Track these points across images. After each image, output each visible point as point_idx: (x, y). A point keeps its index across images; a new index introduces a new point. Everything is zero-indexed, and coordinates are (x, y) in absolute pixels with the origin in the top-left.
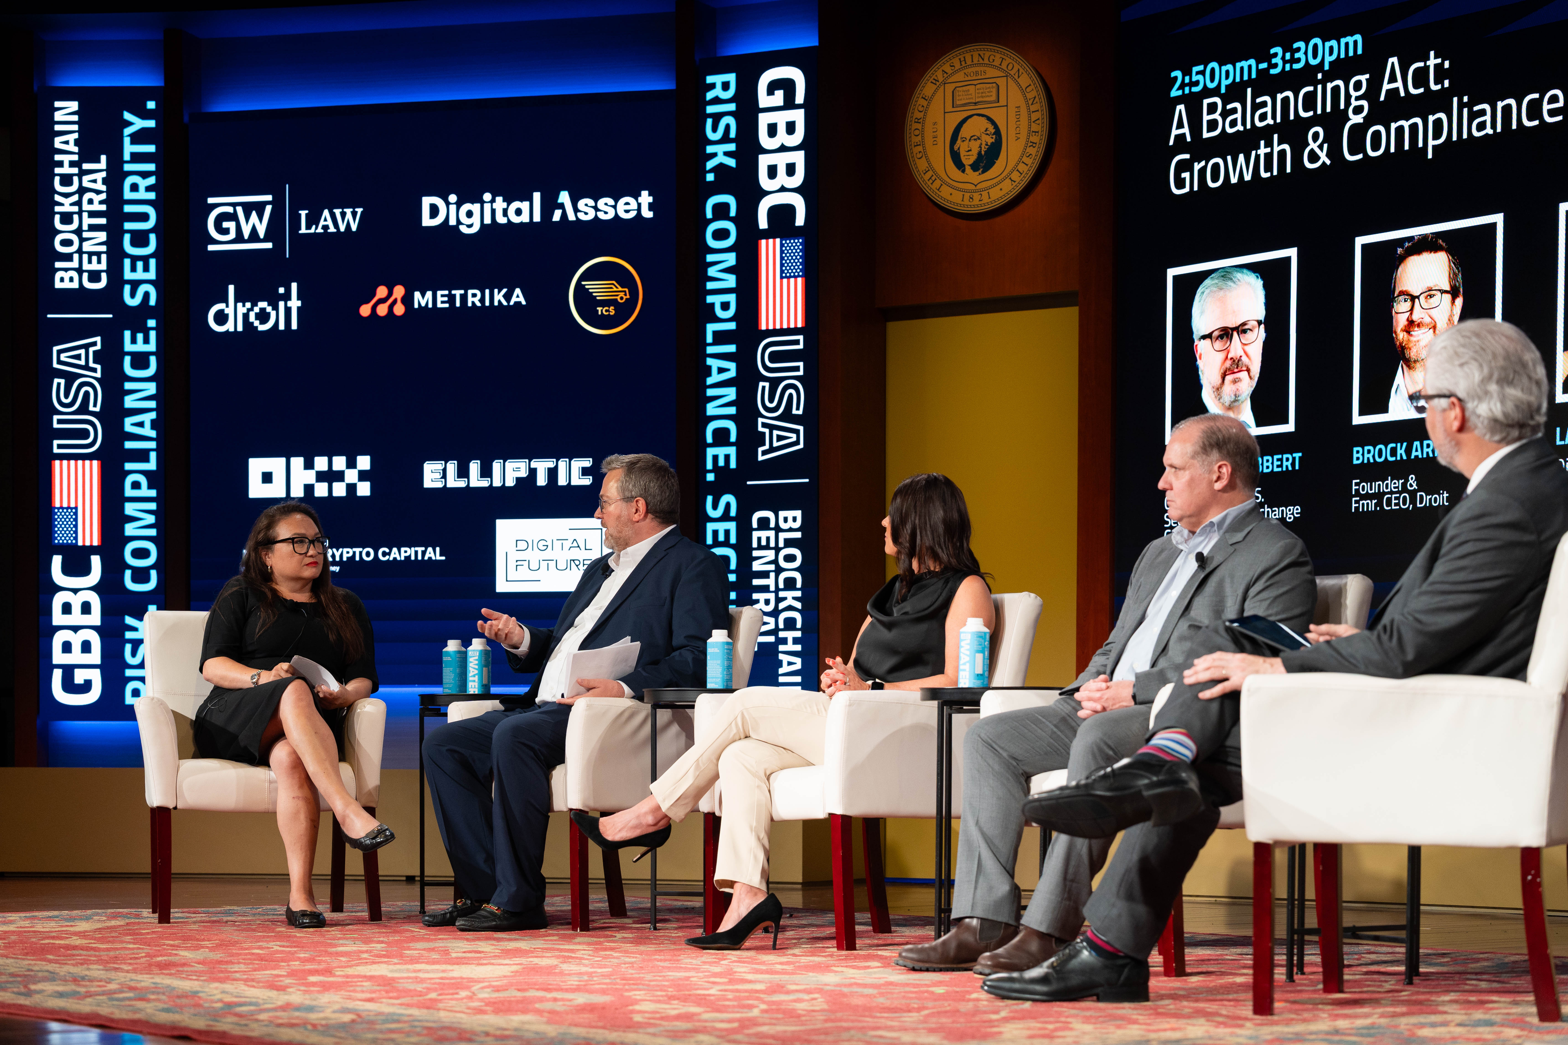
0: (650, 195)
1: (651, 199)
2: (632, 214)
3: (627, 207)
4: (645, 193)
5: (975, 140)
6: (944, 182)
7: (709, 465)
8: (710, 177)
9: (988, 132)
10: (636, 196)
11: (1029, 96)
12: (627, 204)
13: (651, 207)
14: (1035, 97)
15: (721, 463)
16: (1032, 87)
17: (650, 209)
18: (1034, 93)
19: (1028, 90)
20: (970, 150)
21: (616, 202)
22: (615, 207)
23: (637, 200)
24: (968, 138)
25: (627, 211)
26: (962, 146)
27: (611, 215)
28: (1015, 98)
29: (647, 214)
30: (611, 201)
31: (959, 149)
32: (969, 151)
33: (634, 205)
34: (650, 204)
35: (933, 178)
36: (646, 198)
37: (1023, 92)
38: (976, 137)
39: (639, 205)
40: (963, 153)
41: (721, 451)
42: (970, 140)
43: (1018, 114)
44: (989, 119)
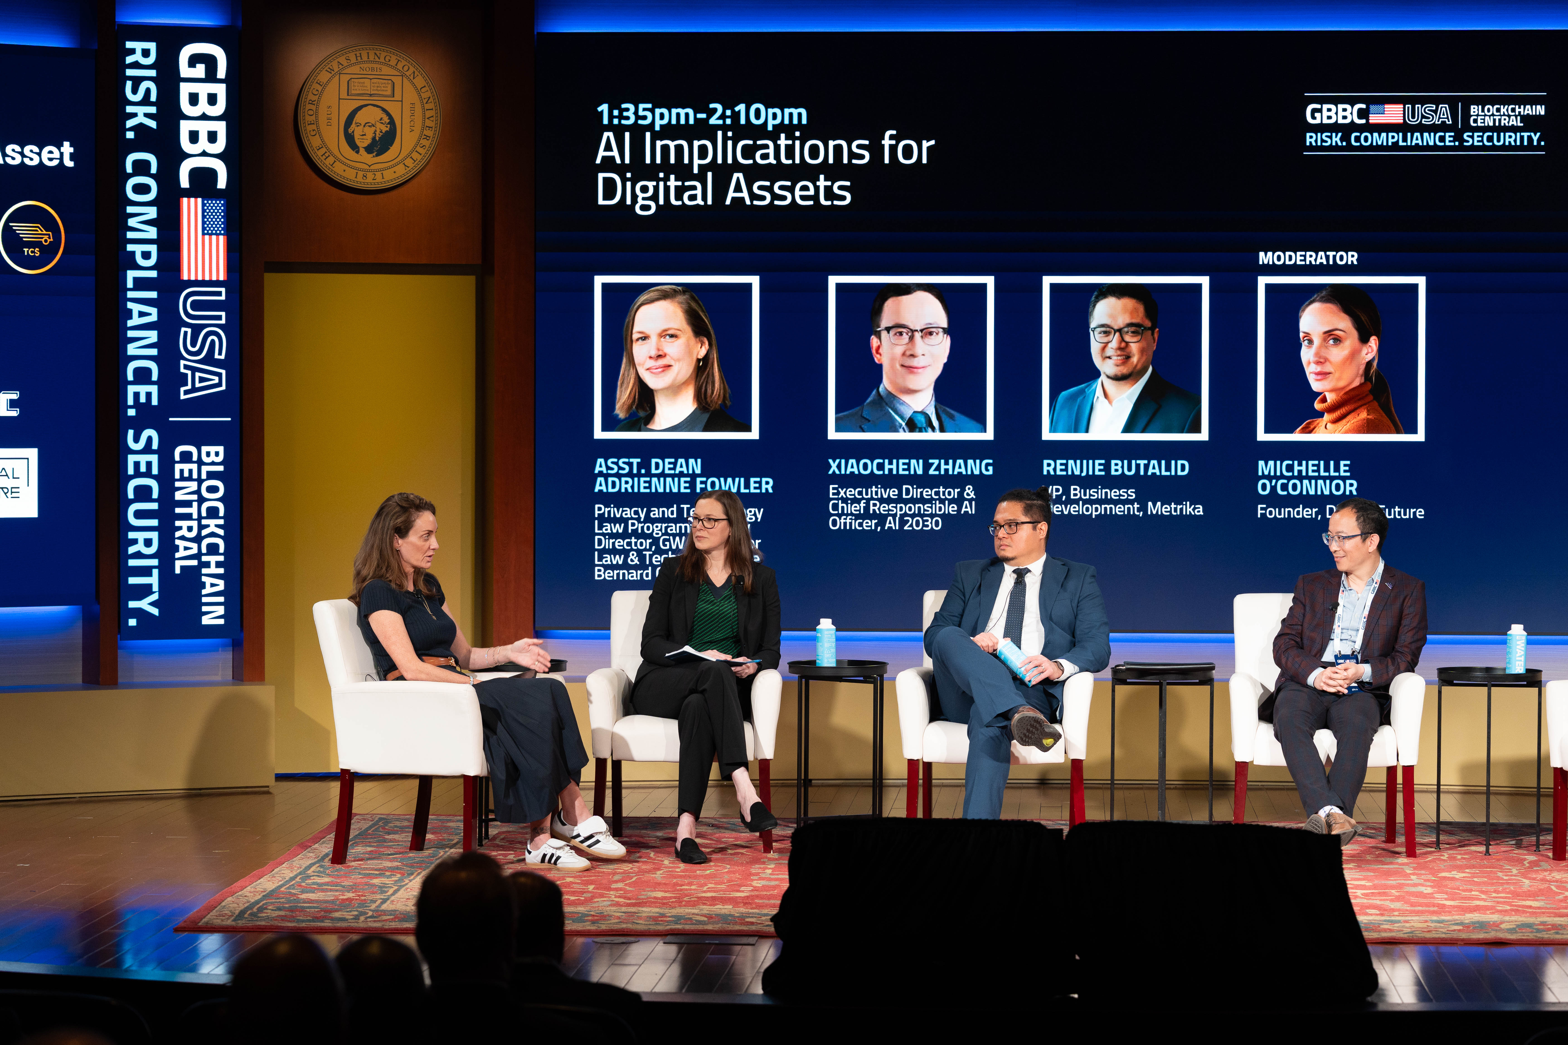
0: (71, 146)
1: (72, 150)
2: (55, 163)
3: (51, 156)
4: (66, 144)
5: (369, 126)
6: (337, 159)
7: (130, 402)
8: (130, 135)
9: (382, 121)
10: (59, 146)
11: (425, 95)
12: (51, 152)
13: (72, 157)
14: (429, 98)
15: (143, 399)
16: (427, 88)
17: (71, 159)
18: (428, 94)
19: (423, 90)
20: (365, 135)
21: (41, 150)
22: (39, 154)
23: (59, 150)
24: (363, 124)
25: (51, 159)
26: (357, 131)
27: (36, 161)
28: (411, 95)
29: (69, 163)
30: (36, 149)
31: (353, 132)
32: (363, 135)
33: (57, 154)
34: (71, 154)
35: (327, 155)
36: (67, 148)
37: (418, 92)
38: (370, 124)
39: (62, 154)
40: (357, 137)
41: (143, 389)
42: (364, 126)
43: (413, 109)
44: (384, 110)
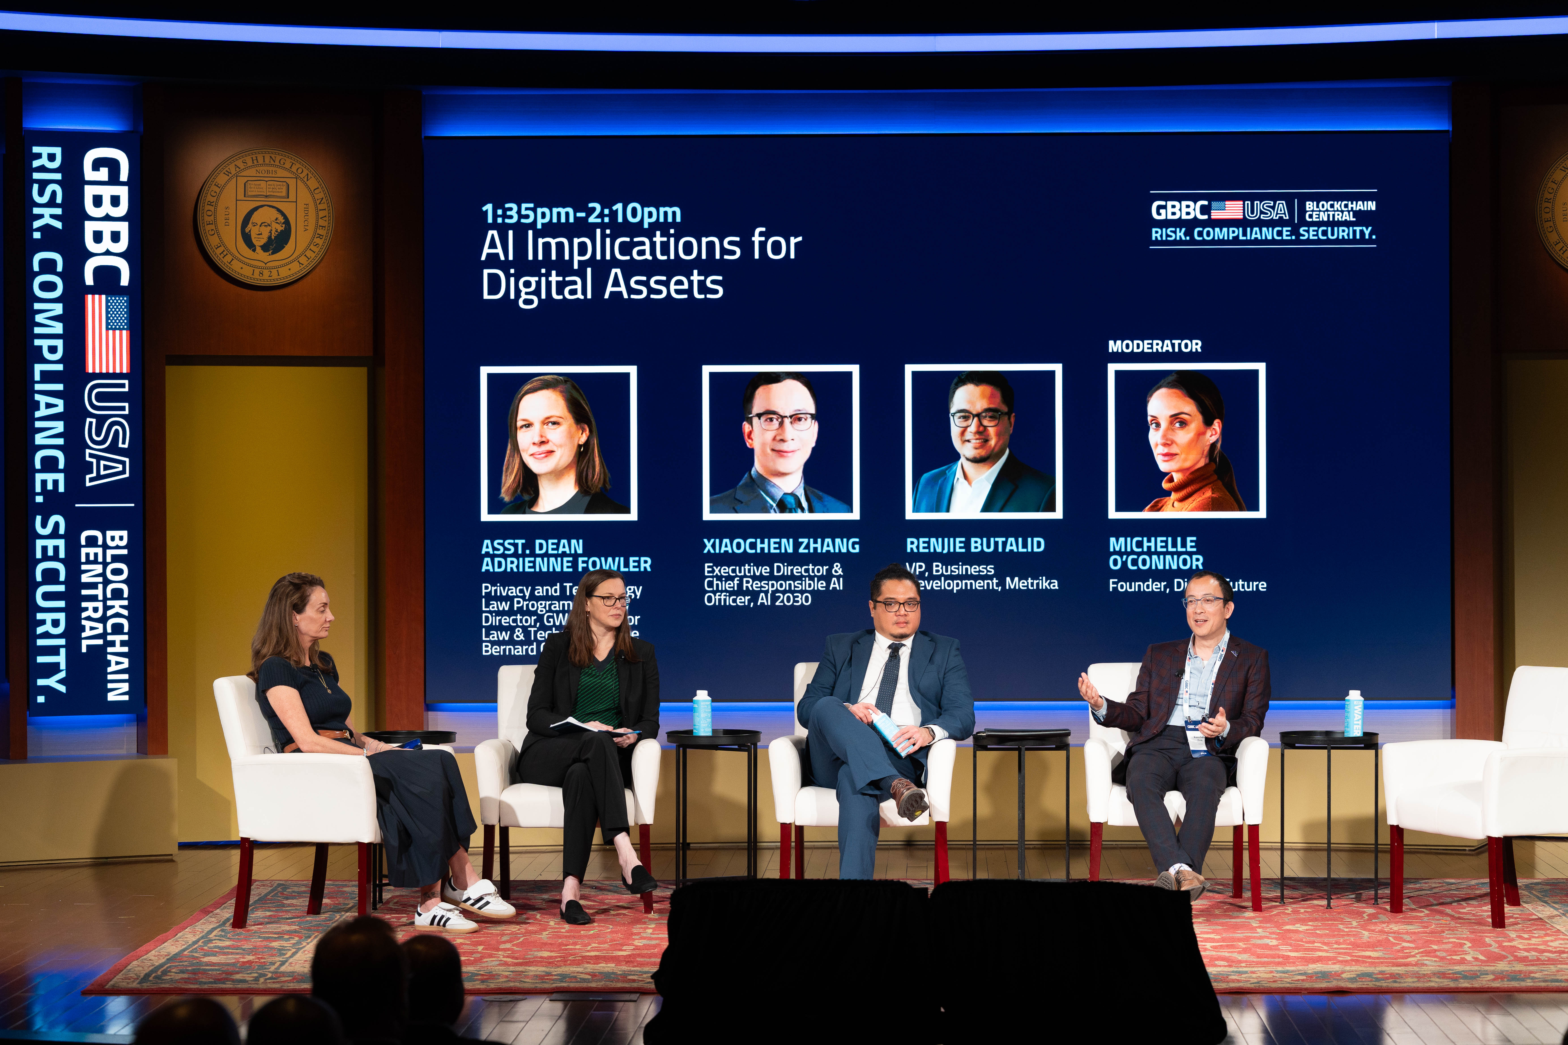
5: (265, 226)
6: (234, 257)
7: (38, 489)
8: (37, 235)
9: (277, 221)
11: (318, 197)
14: (322, 199)
15: (50, 487)
16: (320, 189)
18: (322, 195)
19: (316, 191)
20: (261, 234)
24: (259, 224)
26: (254, 231)
28: (304, 196)
31: (250, 231)
32: (259, 234)
35: (225, 253)
37: (312, 193)
38: (266, 224)
40: (253, 236)
41: (50, 477)
42: (260, 226)
43: (306, 210)
44: (279, 210)
